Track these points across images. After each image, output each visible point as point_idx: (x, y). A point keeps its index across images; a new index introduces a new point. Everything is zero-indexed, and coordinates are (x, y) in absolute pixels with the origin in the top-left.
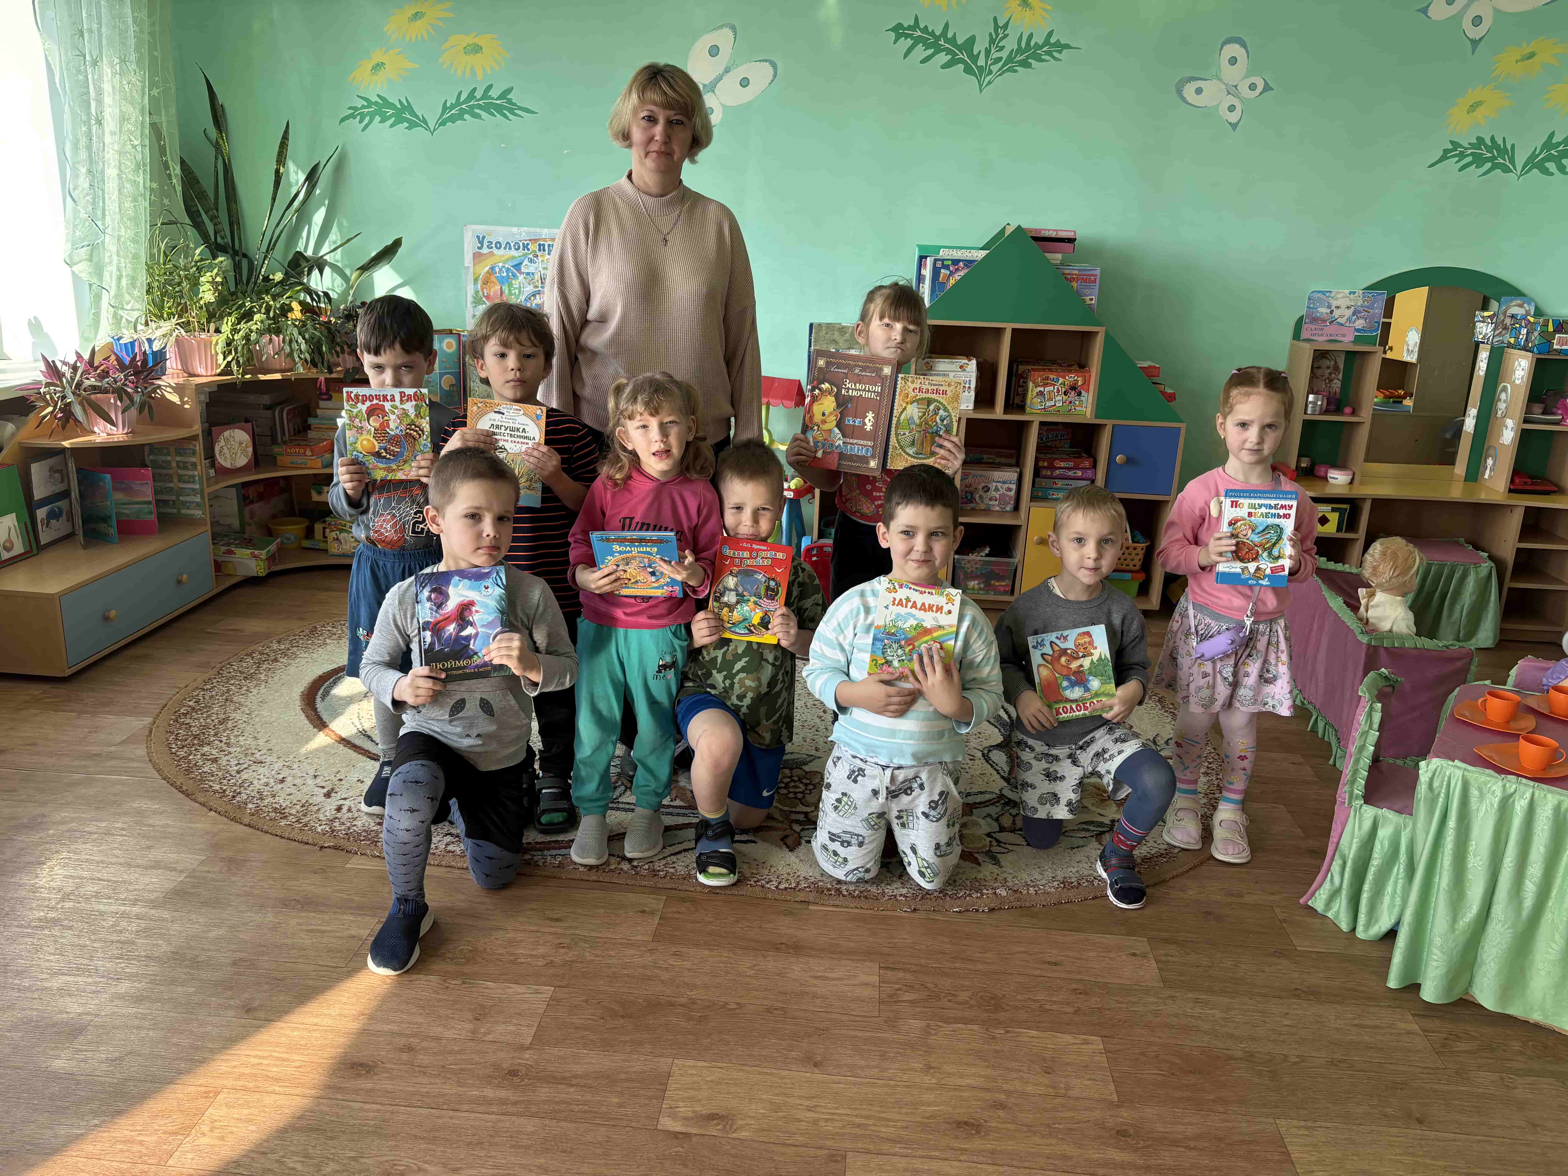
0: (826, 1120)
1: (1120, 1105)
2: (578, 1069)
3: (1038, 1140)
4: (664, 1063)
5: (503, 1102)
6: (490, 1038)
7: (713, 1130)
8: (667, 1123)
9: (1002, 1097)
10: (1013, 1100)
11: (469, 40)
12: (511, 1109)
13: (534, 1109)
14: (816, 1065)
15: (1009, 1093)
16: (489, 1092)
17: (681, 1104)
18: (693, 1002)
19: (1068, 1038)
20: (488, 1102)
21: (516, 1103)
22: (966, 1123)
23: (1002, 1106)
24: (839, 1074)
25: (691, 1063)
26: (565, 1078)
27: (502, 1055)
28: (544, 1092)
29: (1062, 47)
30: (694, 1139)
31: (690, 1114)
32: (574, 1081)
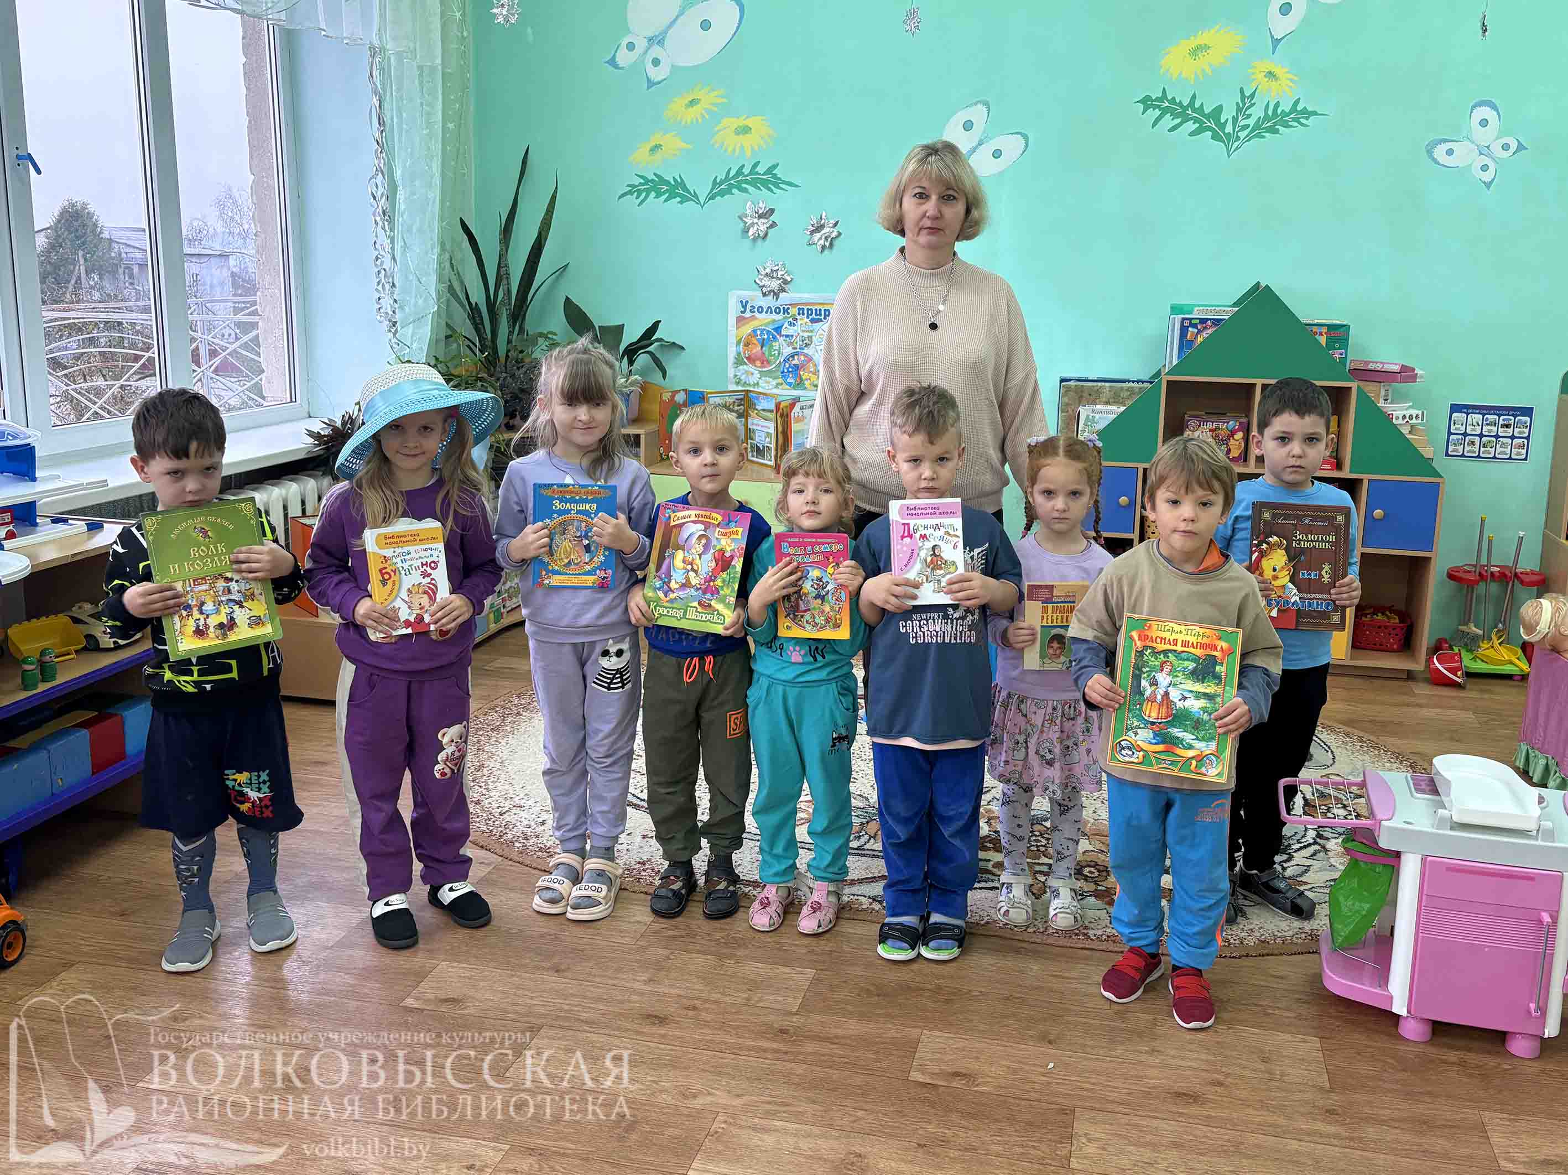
0: (1057, 1084)
1: (1332, 1090)
2: (840, 1032)
3: (1251, 1111)
4: (914, 1033)
5: (776, 1051)
6: (761, 1004)
7: (957, 1083)
8: (916, 1076)
9: (1220, 1077)
10: (1229, 1080)
11: (741, 122)
12: (785, 1057)
13: (801, 1057)
14: (1050, 1042)
15: (1227, 1075)
16: (766, 1044)
17: (928, 1063)
18: (939, 988)
19: (1287, 1037)
20: (765, 1050)
21: (786, 1053)
22: (1184, 1094)
23: (1220, 1084)
24: (1070, 1051)
25: (938, 1033)
26: (828, 1038)
27: (772, 1018)
28: (810, 1047)
29: (1308, 114)
30: (941, 1089)
31: (937, 1071)
32: (837, 1041)
